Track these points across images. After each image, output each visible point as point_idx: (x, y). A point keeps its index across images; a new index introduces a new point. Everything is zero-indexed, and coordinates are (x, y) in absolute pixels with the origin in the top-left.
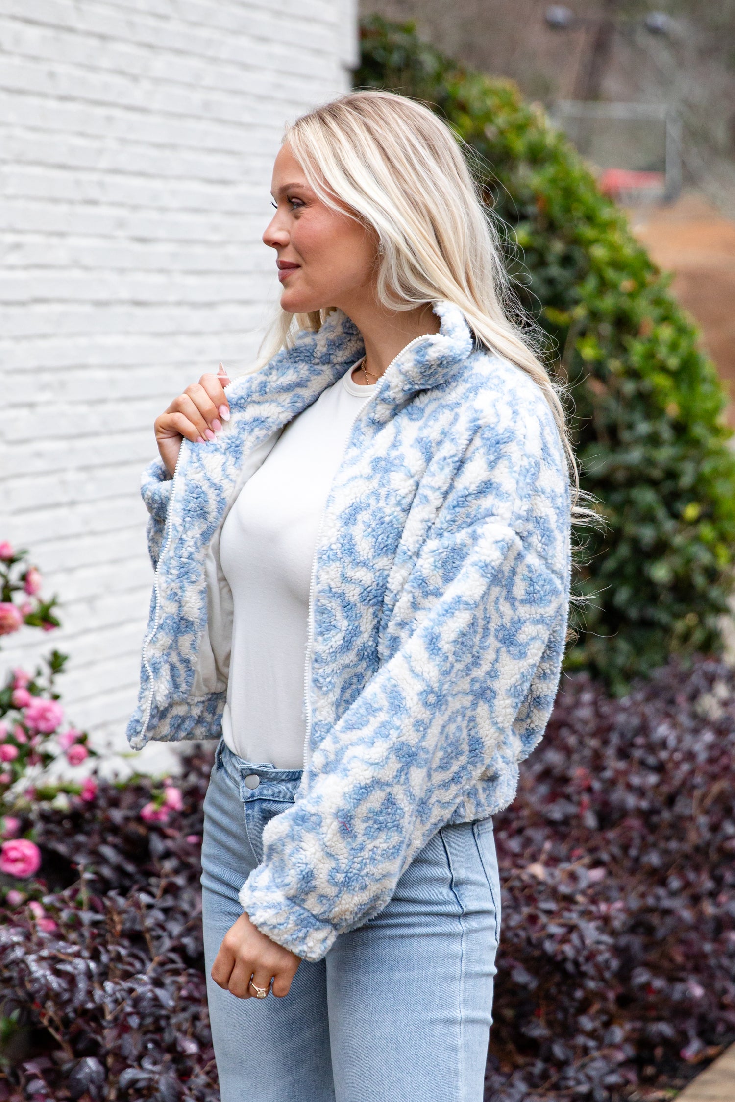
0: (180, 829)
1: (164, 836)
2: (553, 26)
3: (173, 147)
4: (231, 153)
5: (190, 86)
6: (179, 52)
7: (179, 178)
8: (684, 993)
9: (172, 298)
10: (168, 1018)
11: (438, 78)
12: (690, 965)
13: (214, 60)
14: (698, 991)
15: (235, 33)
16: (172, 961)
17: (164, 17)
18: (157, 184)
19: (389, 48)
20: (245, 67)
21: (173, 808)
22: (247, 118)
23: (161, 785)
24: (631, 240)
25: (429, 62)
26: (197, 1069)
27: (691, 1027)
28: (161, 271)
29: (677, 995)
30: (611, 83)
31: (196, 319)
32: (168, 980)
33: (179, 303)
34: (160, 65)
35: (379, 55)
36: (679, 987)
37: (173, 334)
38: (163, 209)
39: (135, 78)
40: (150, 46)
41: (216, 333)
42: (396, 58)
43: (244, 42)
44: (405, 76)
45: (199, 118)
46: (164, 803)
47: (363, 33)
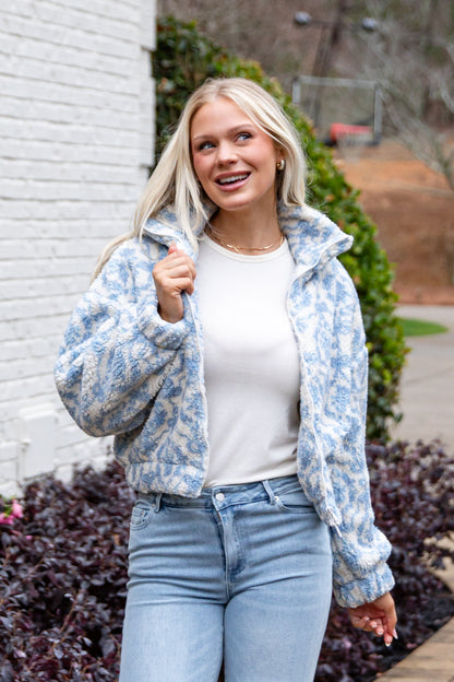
0: (22, 531)
1: (10, 534)
2: (299, 24)
3: (31, 99)
4: (67, 104)
5: (43, 61)
6: (36, 39)
7: (34, 120)
8: (339, 646)
9: (27, 196)
10: (9, 638)
11: (209, 58)
12: (345, 629)
13: (58, 45)
14: (348, 645)
15: (73, 28)
16: (12, 602)
17: (28, 17)
18: (20, 123)
19: (176, 39)
20: (79, 49)
21: (17, 517)
22: (79, 83)
23: (11, 503)
24: (334, 168)
25: (203, 48)
26: (25, 668)
27: (344, 669)
28: (21, 179)
29: (335, 647)
30: (340, 65)
31: (42, 210)
32: (9, 613)
33: (32, 200)
34: (23, 47)
35: (171, 43)
36: (337, 642)
37: (27, 219)
38: (23, 139)
39: (8, 55)
40: (18, 35)
41: (55, 220)
42: (182, 45)
43: (79, 33)
44: (188, 57)
45: (48, 82)
46: (11, 513)
47: (159, 28)
